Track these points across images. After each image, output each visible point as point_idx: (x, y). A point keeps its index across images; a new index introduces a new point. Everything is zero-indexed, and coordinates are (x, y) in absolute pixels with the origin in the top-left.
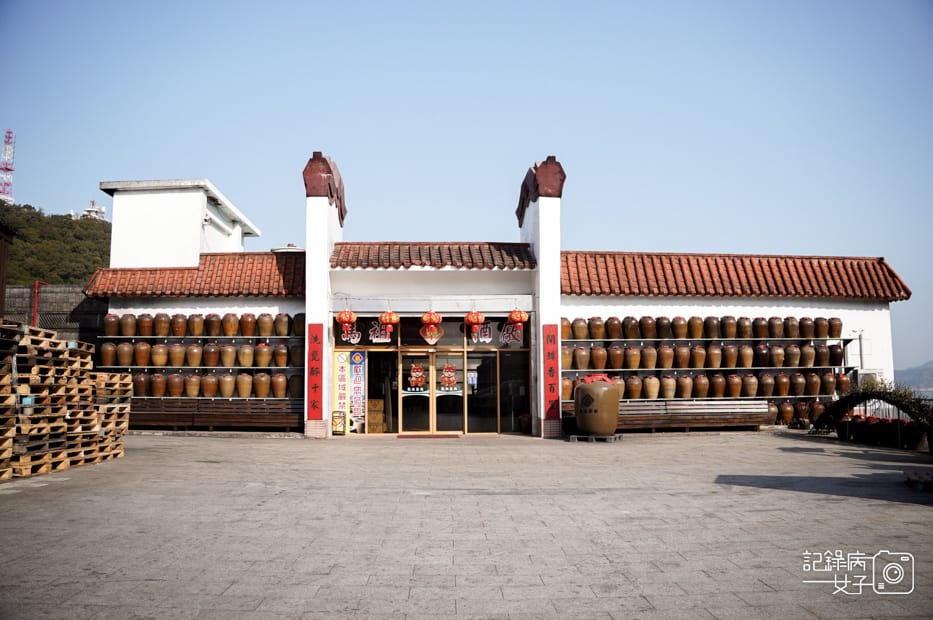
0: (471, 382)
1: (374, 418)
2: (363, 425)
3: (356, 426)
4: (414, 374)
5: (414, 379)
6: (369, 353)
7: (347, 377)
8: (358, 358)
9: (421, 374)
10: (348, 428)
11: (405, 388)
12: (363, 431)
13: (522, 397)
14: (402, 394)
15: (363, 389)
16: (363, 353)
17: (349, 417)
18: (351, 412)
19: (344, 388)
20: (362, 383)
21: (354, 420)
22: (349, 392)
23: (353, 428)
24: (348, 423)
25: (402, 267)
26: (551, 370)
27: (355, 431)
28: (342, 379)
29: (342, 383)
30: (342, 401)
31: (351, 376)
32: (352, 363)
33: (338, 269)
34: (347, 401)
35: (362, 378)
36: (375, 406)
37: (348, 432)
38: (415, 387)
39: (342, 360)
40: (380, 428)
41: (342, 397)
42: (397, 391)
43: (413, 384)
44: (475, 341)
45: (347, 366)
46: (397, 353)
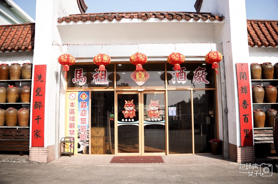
0: (171, 114)
1: (97, 142)
2: (88, 147)
3: (82, 148)
4: (126, 108)
5: (126, 112)
6: (92, 92)
7: (76, 111)
8: (84, 96)
9: (132, 108)
10: (77, 150)
11: (120, 120)
12: (87, 152)
13: (209, 125)
14: (117, 124)
15: (87, 120)
16: (87, 92)
17: (77, 141)
18: (79, 137)
19: (73, 119)
20: (87, 115)
21: (81, 143)
22: (77, 122)
23: (80, 150)
24: (76, 146)
25: (114, 20)
26: (244, 103)
27: (81, 152)
28: (72, 112)
29: (72, 116)
30: (72, 129)
31: (79, 110)
32: (80, 100)
33: (64, 23)
34: (76, 129)
35: (87, 112)
36: (98, 133)
37: (76, 152)
38: (128, 118)
39: (72, 98)
40: (102, 149)
41: (72, 126)
42: (114, 121)
43: (126, 116)
44: (174, 82)
45: (76, 101)
46: (113, 92)
